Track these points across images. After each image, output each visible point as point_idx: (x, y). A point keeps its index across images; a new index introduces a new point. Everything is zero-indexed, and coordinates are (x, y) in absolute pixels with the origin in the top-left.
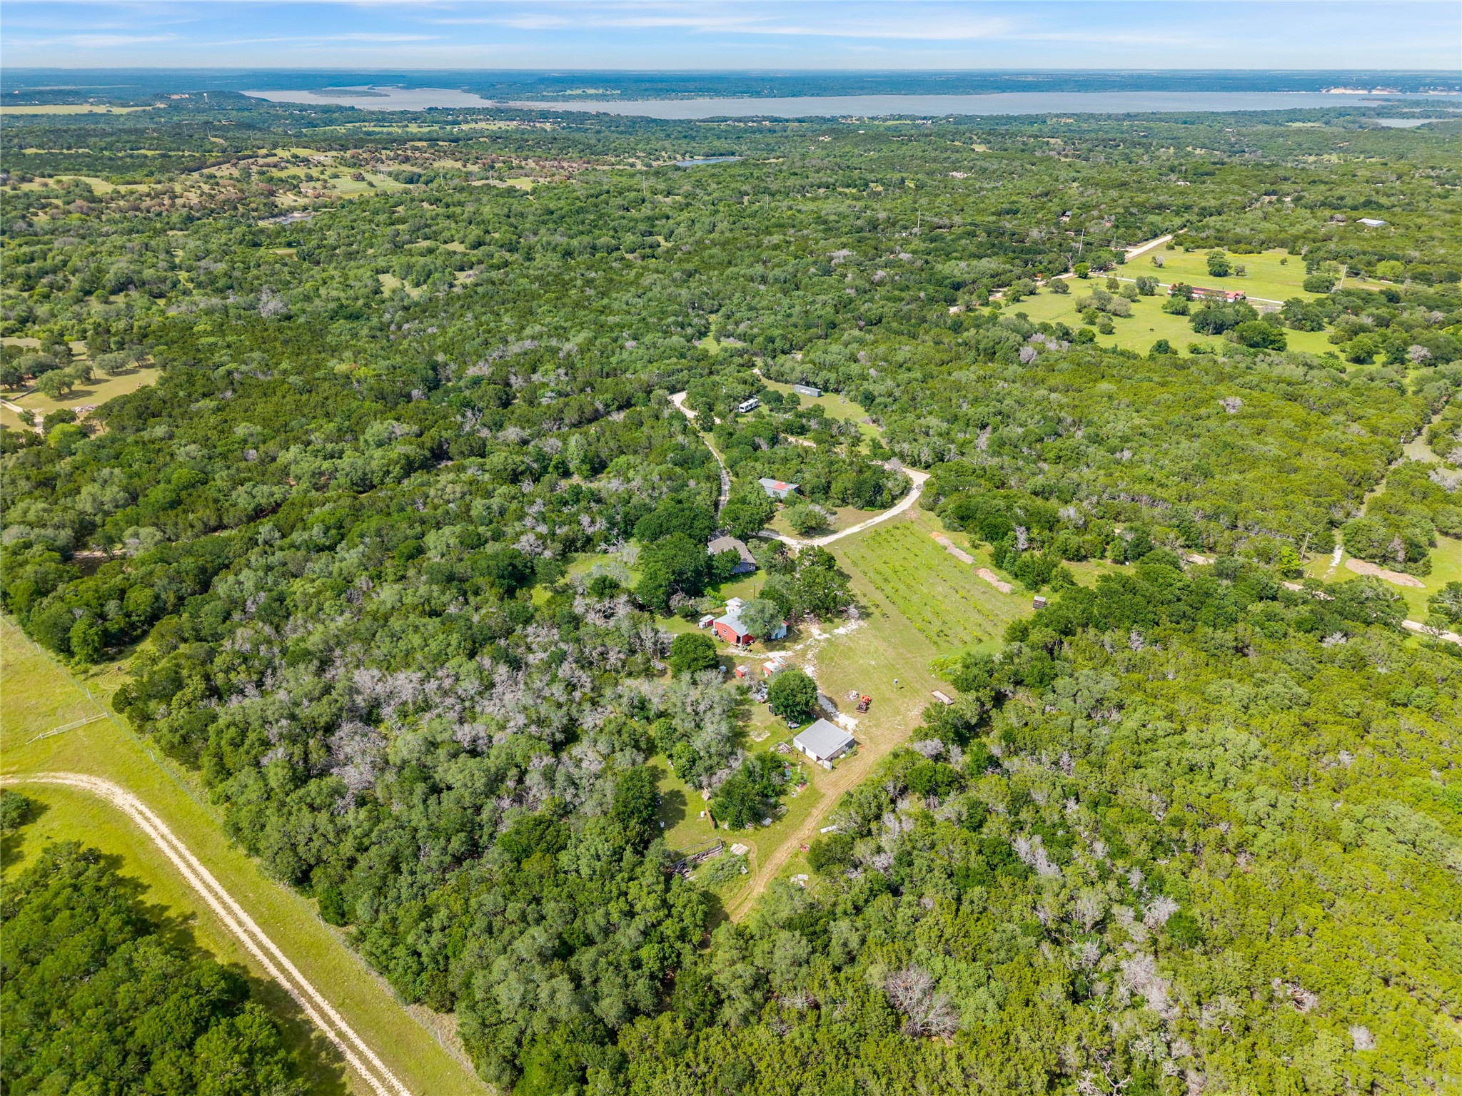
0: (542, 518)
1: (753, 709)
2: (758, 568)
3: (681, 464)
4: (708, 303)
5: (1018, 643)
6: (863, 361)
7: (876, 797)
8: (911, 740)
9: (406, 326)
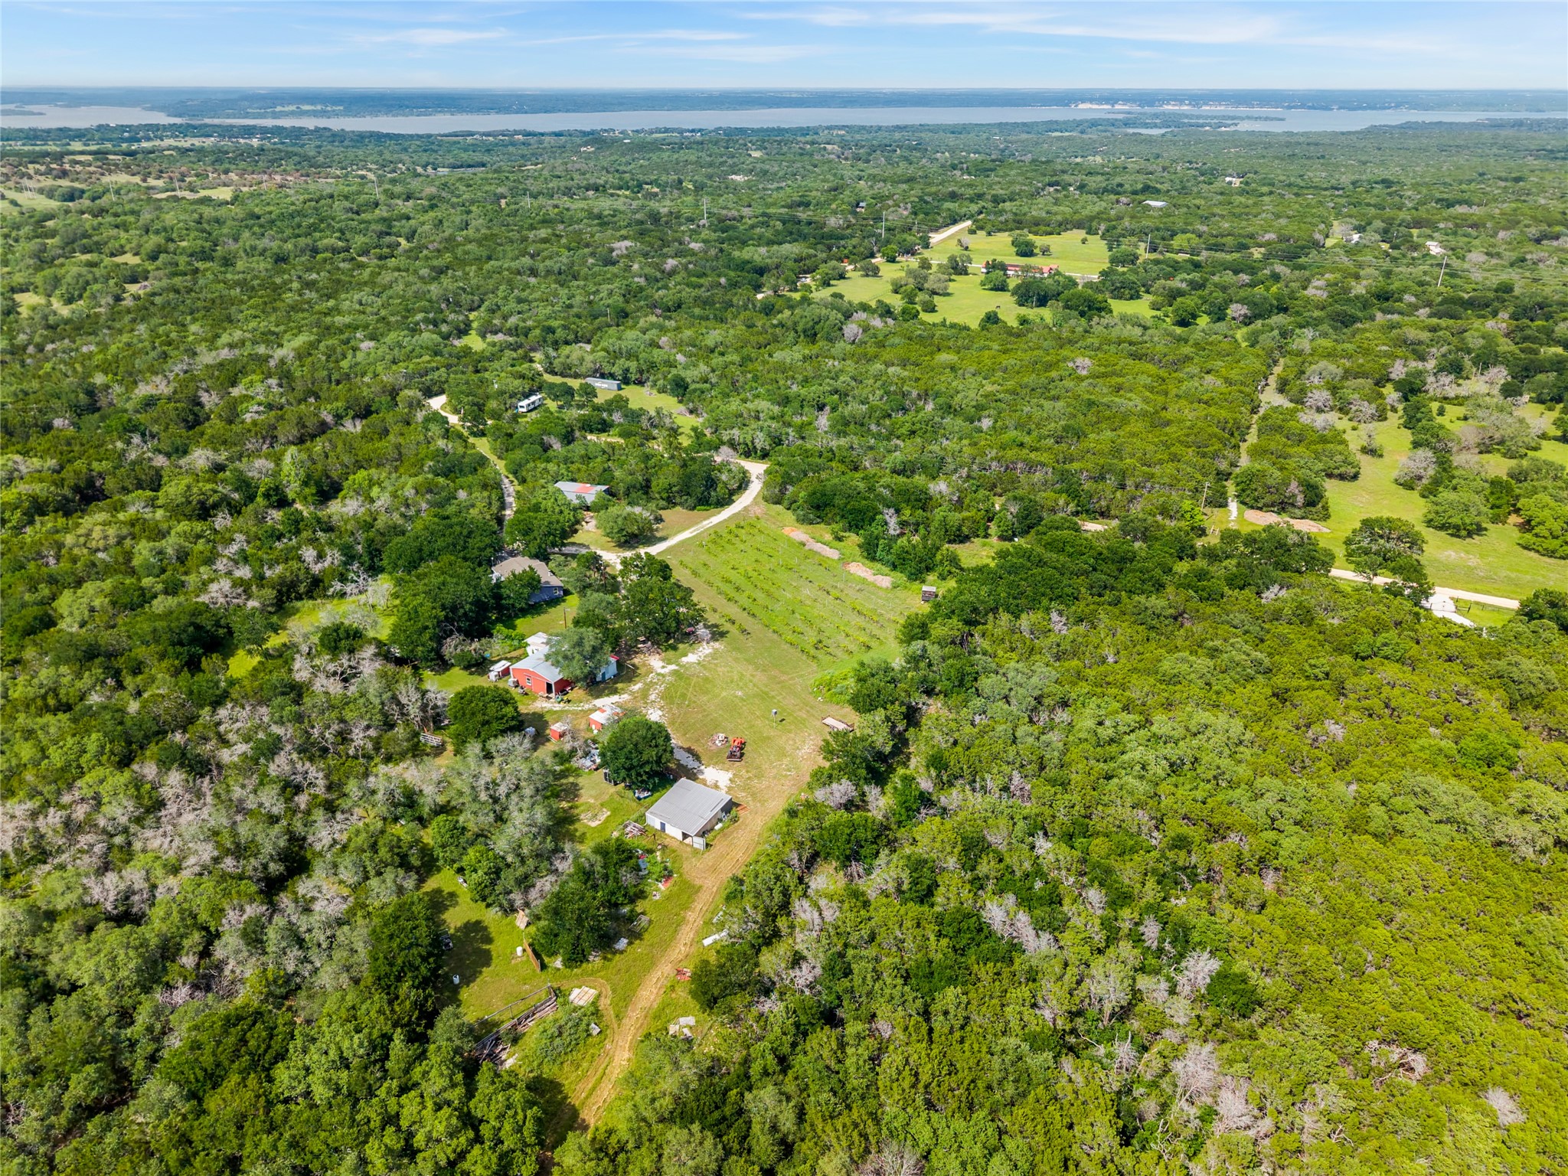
0: (244, 558)
1: (581, 781)
2: (567, 592)
3: (448, 472)
4: (465, 298)
5: (920, 643)
6: (667, 348)
7: (778, 878)
8: (810, 787)
9: (49, 347)
